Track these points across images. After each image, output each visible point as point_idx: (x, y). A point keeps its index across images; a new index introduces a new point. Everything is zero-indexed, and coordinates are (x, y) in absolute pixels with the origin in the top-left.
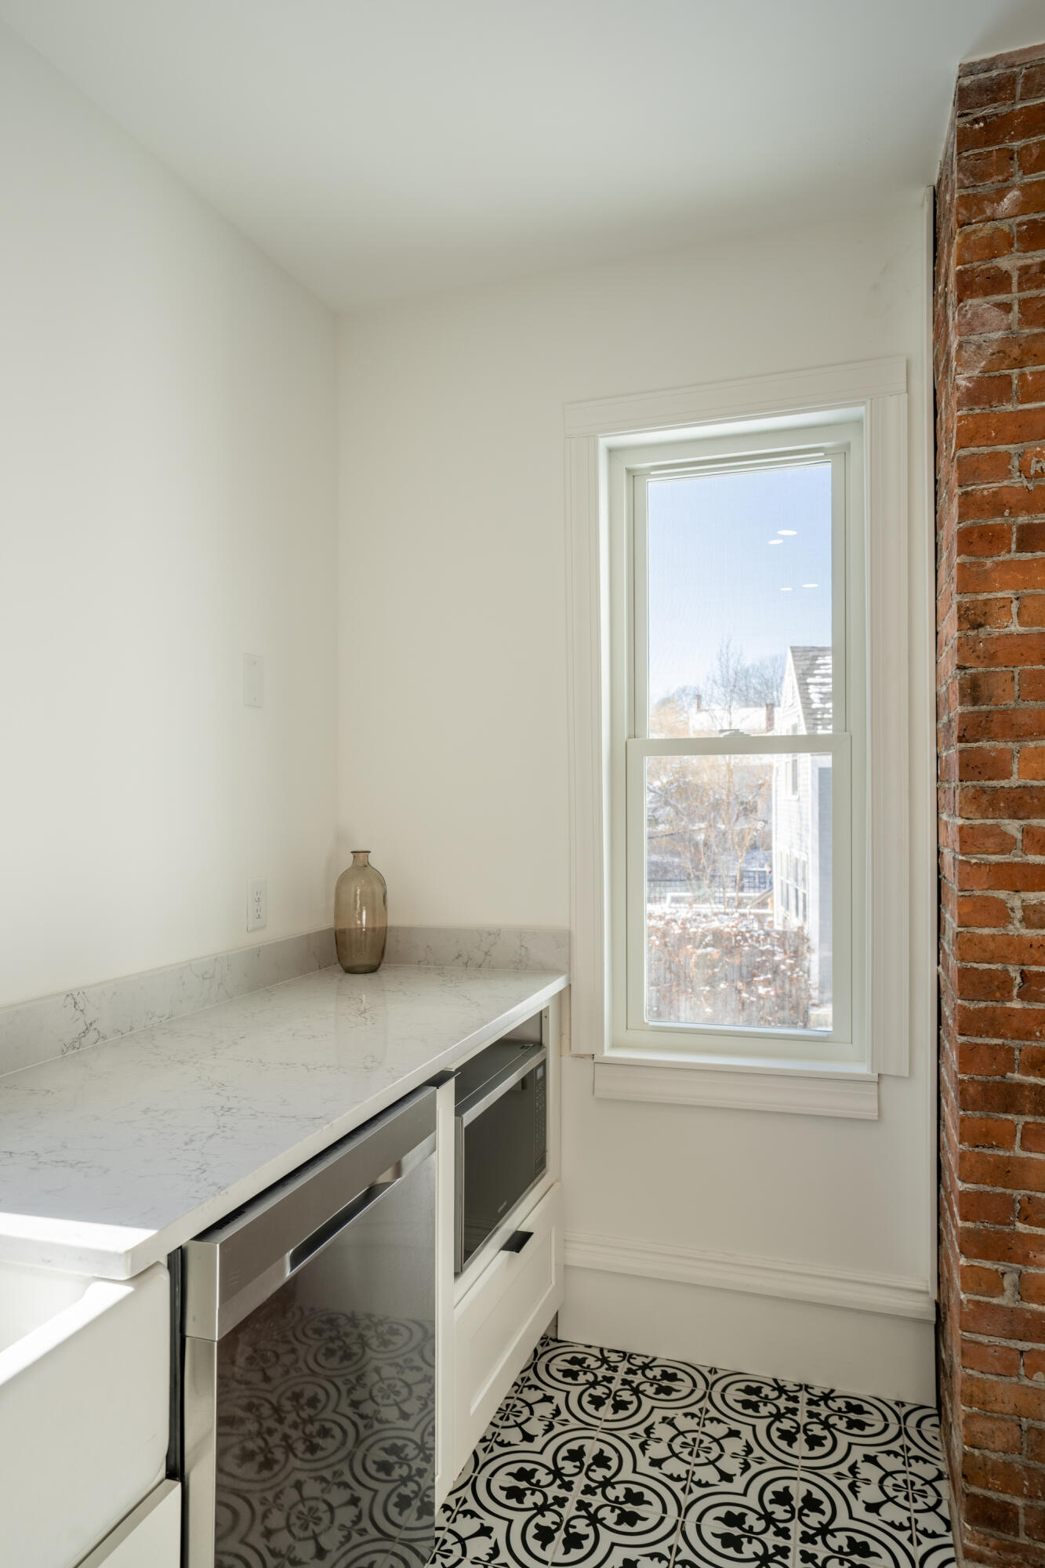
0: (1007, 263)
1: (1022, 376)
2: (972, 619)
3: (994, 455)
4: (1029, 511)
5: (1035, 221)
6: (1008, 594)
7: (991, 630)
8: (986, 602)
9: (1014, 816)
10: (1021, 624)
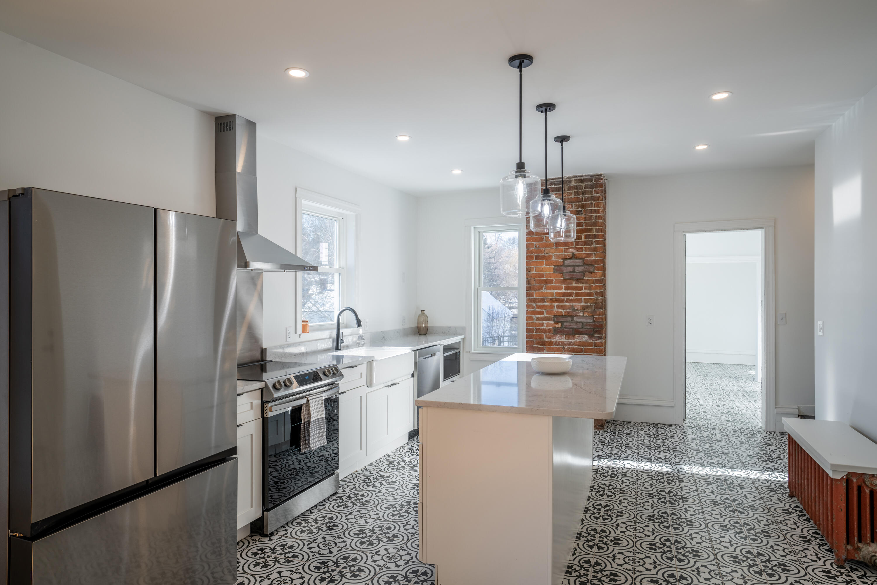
2: (528, 270)
3: (532, 244)
4: (537, 253)
6: (533, 267)
7: (531, 272)
8: (530, 268)
9: (534, 303)
10: (535, 271)
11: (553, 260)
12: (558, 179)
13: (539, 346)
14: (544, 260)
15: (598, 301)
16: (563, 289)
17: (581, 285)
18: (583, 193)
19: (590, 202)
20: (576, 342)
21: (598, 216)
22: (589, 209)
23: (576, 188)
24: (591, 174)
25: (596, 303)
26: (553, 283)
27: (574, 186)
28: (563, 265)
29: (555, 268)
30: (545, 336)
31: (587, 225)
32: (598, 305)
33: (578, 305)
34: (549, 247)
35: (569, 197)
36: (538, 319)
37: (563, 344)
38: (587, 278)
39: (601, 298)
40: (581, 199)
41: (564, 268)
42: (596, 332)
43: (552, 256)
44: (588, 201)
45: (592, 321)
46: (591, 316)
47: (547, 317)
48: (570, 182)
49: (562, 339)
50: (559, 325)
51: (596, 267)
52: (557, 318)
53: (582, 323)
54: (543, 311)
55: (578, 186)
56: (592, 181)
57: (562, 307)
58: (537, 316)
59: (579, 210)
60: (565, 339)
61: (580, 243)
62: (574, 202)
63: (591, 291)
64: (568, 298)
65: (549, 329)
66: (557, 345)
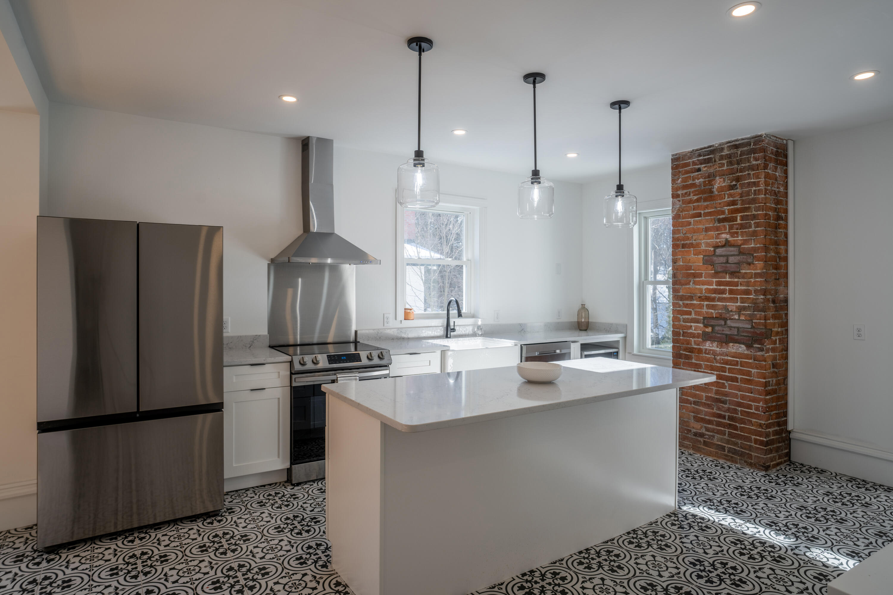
0: (680, 192)
1: (682, 214)
2: (675, 262)
3: (678, 229)
4: (683, 241)
5: (683, 185)
6: (680, 257)
7: (677, 264)
8: (677, 258)
9: (681, 301)
10: (682, 263)
11: (702, 248)
12: (707, 148)
13: (687, 353)
14: (692, 249)
15: (758, 301)
16: (714, 285)
17: (736, 280)
18: (739, 162)
19: (747, 173)
20: (731, 352)
21: (759, 190)
22: (746, 182)
23: (729, 156)
24: (749, 136)
25: (755, 303)
26: (702, 277)
27: (727, 154)
28: (714, 254)
29: (705, 258)
30: (693, 342)
31: (743, 202)
32: (758, 307)
33: (732, 306)
34: (697, 233)
35: (721, 169)
36: (685, 321)
37: (715, 353)
38: (744, 271)
39: (762, 297)
40: (735, 170)
41: (715, 258)
42: (755, 341)
43: (701, 244)
44: (745, 172)
45: (750, 327)
47: (695, 318)
48: (722, 149)
49: (713, 346)
50: (709, 330)
51: (756, 256)
52: (707, 321)
53: (738, 328)
54: (691, 311)
55: (732, 153)
56: (751, 145)
57: (713, 307)
58: (685, 317)
59: (734, 185)
60: (717, 347)
61: (735, 226)
62: (727, 175)
63: (749, 288)
64: (719, 296)
65: (698, 333)
66: (708, 354)
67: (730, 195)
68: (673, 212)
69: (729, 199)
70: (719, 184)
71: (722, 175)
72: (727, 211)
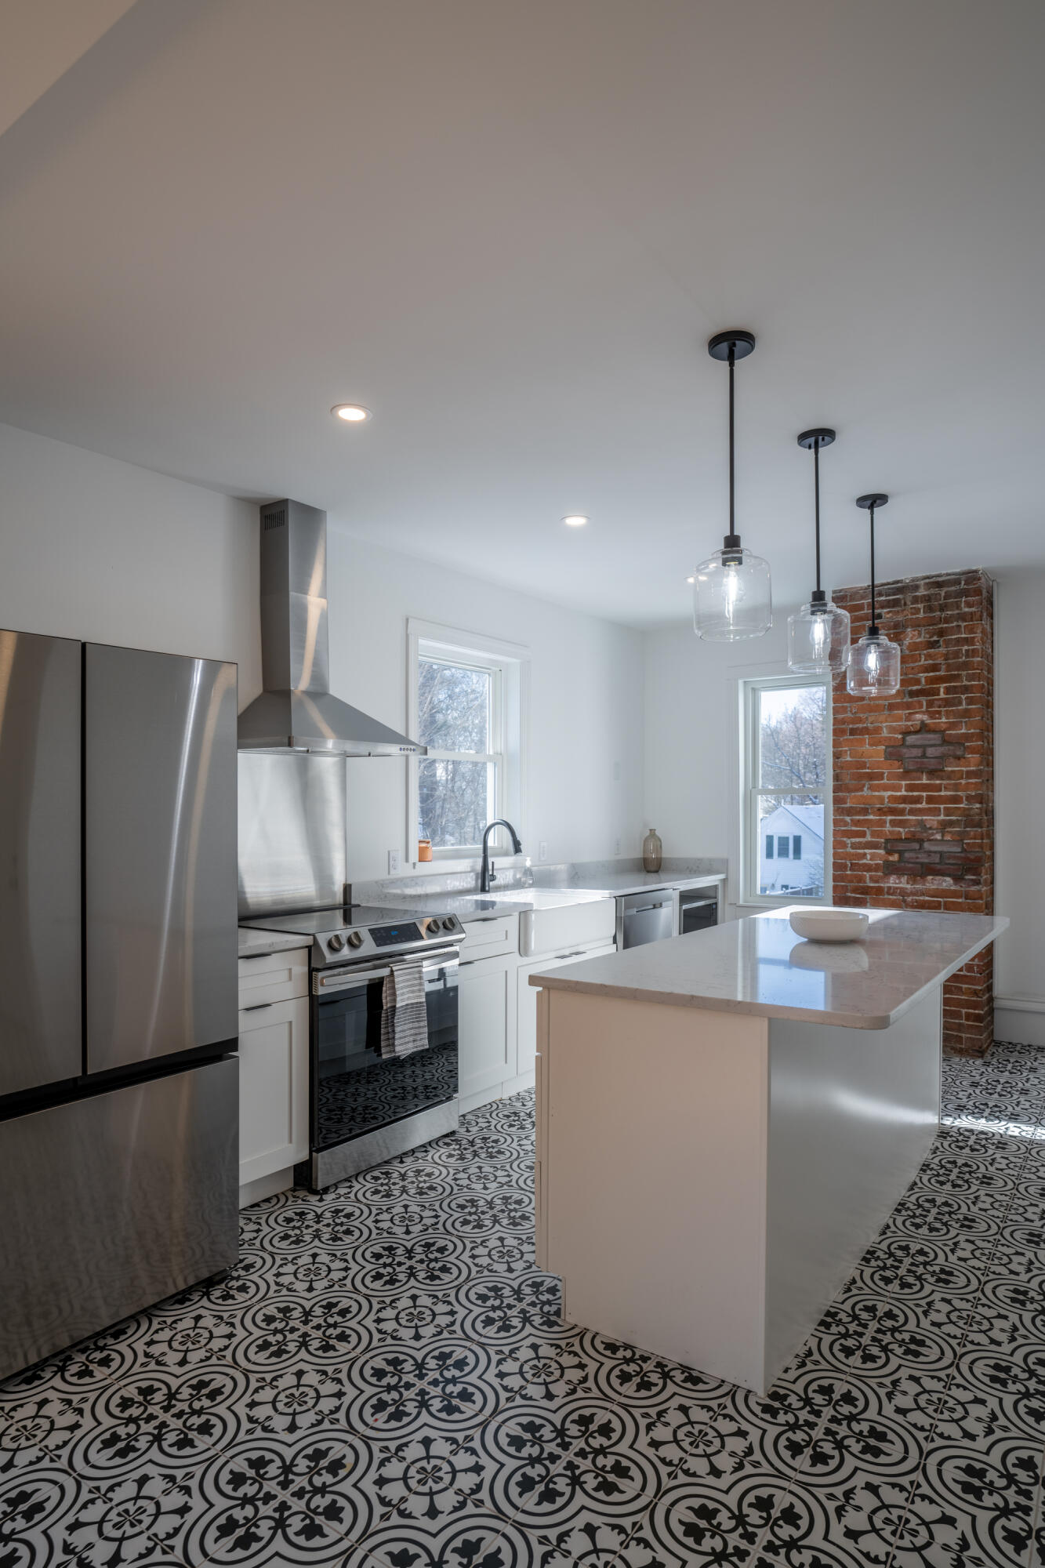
2: (837, 756)
3: (843, 706)
4: (851, 723)
6: (845, 748)
7: (841, 759)
8: (840, 751)
9: (847, 815)
10: (851, 757)
11: (883, 735)
12: (892, 584)
13: (856, 894)
14: (867, 736)
15: (972, 812)
16: (903, 789)
17: (938, 782)
18: (942, 608)
19: (955, 624)
20: (930, 890)
21: (973, 650)
22: (953, 637)
23: (927, 599)
24: (958, 570)
25: (967, 815)
26: (883, 779)
27: (924, 595)
28: (903, 744)
29: (888, 750)
30: (867, 878)
31: (949, 668)
32: (972, 820)
34: (875, 712)
35: (914, 617)
36: (854, 846)
37: (903, 893)
38: (950, 769)
39: (978, 806)
40: (938, 620)
41: (905, 750)
42: (968, 871)
43: (881, 728)
44: (952, 623)
45: (958, 850)
46: (958, 841)
47: (871, 841)
48: (917, 587)
49: (900, 883)
50: (895, 858)
51: (967, 746)
52: (891, 844)
53: (941, 853)
54: (865, 832)
55: (931, 594)
56: (960, 584)
57: (901, 823)
58: (853, 840)
59: (935, 641)
60: (908, 883)
61: (935, 702)
62: (924, 626)
63: (959, 793)
64: (913, 806)
65: (876, 864)
66: (892, 895)
67: (929, 656)
68: (834, 679)
69: (926, 662)
70: (912, 639)
71: (916, 625)
72: (923, 680)
